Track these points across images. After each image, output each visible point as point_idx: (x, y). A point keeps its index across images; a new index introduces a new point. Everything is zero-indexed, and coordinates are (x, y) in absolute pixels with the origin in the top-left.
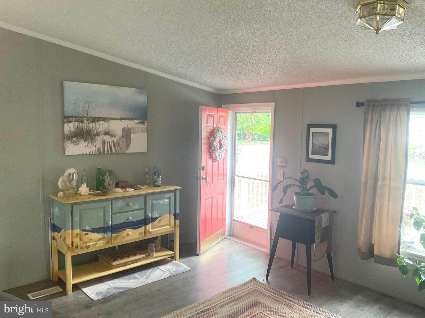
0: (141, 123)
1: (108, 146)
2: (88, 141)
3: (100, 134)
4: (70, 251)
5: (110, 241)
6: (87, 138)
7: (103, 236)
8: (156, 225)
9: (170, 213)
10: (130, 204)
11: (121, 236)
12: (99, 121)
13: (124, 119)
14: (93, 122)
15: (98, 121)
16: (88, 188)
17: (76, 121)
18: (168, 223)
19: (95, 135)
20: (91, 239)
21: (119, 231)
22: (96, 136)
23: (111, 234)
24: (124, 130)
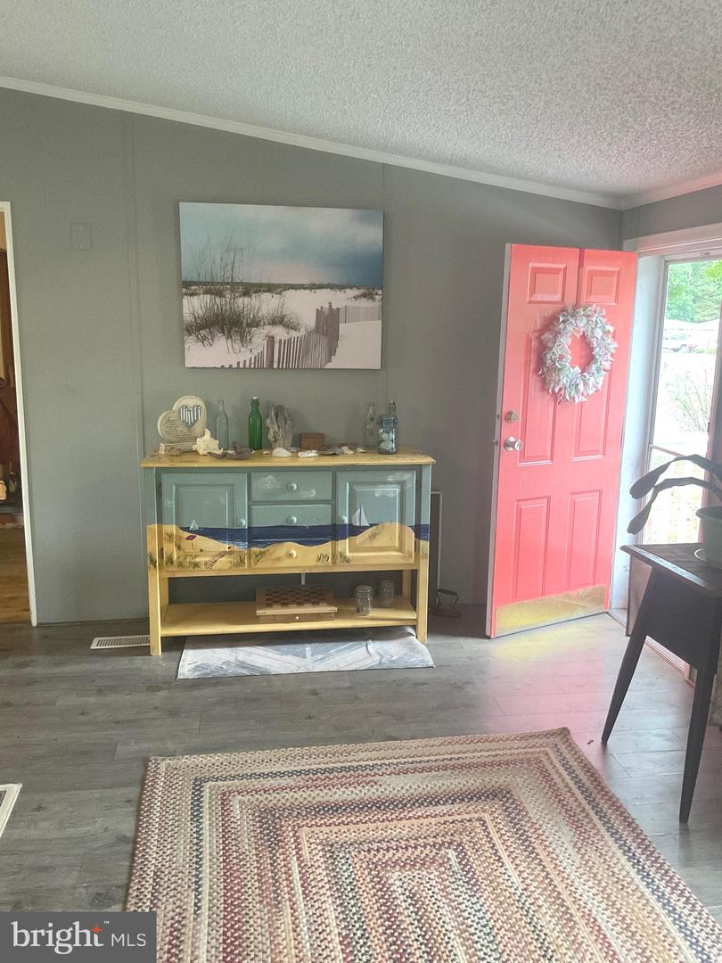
0: (364, 295)
1: (280, 349)
2: (233, 337)
3: (262, 323)
4: (155, 567)
5: (246, 561)
6: (233, 331)
7: (229, 548)
8: (363, 542)
9: (402, 521)
10: (292, 487)
11: (271, 554)
12: (260, 291)
13: (321, 287)
14: (246, 294)
15: (256, 292)
16: (217, 442)
17: (206, 293)
18: (397, 545)
19: (250, 325)
20: (201, 551)
21: (266, 544)
22: (253, 327)
23: (249, 547)
24: (319, 313)
